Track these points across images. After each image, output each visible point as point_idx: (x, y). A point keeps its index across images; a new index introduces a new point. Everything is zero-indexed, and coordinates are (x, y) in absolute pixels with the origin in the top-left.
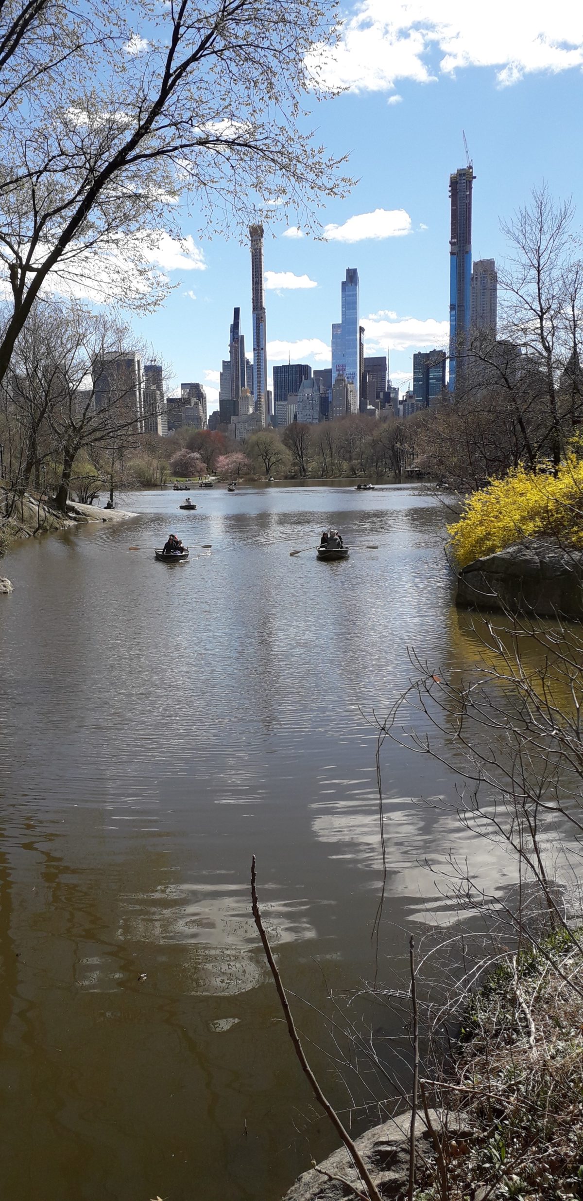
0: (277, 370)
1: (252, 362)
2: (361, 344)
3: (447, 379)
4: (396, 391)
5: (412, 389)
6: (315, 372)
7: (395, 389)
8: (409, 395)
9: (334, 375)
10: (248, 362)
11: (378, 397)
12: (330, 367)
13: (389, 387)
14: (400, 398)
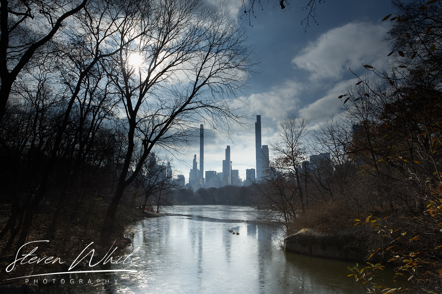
2: (231, 166)
7: (241, 179)
8: (245, 181)
13: (239, 179)
14: (242, 181)
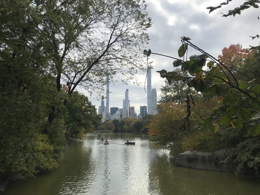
0: (111, 108)
1: (106, 106)
2: (129, 104)
3: (147, 112)
4: (136, 114)
5: (140, 113)
6: (119, 109)
9: (124, 110)
10: (105, 106)
11: (133, 115)
12: (123, 108)
13: (135, 113)
14: (137, 115)
